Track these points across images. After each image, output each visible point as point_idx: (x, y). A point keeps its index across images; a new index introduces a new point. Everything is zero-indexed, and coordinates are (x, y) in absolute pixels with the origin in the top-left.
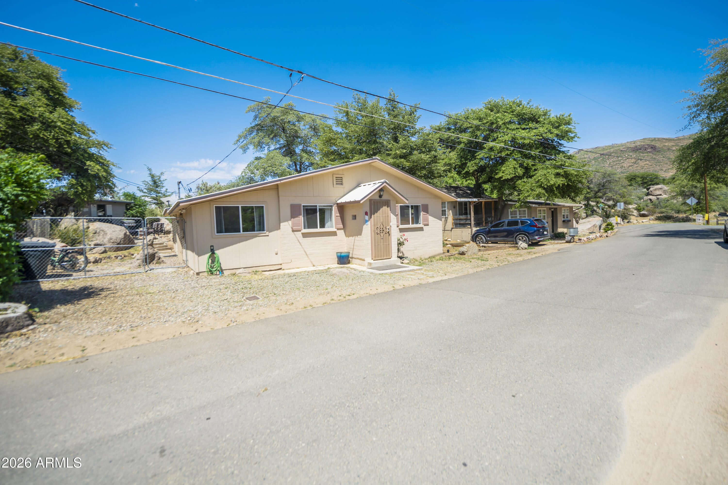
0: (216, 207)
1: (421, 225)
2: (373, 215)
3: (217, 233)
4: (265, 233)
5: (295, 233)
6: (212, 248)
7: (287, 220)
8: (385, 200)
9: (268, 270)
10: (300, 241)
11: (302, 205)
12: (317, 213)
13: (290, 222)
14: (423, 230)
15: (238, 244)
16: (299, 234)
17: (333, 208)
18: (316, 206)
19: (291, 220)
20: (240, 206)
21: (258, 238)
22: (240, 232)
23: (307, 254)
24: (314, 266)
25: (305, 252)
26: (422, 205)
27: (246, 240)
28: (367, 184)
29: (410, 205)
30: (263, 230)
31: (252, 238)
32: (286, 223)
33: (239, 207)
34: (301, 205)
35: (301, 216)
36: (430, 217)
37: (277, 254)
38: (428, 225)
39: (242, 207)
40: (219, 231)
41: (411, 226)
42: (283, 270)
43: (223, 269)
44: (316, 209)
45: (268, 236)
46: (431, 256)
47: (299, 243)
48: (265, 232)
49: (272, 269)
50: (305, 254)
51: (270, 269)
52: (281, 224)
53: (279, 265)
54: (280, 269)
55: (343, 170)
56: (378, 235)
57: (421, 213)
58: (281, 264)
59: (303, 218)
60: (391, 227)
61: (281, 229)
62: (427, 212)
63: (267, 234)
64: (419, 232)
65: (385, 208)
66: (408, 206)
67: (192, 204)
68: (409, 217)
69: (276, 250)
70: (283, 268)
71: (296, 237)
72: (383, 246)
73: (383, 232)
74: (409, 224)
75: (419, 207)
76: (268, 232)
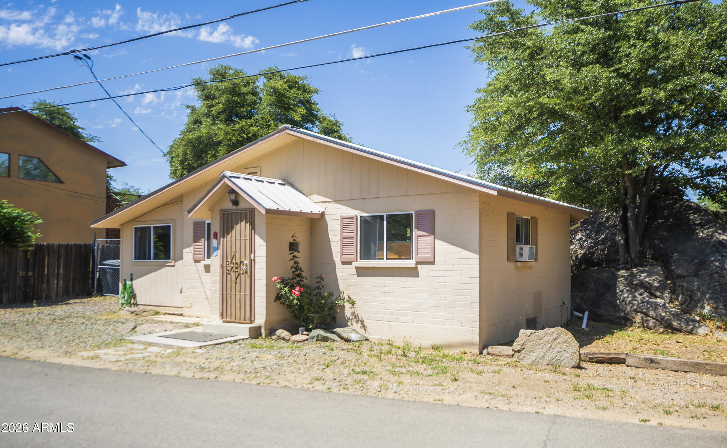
0: (136, 228)
1: (411, 263)
2: (222, 238)
3: (135, 259)
4: (171, 262)
5: (197, 264)
7: (189, 246)
8: (245, 209)
9: (172, 312)
11: (207, 222)
13: (192, 248)
14: (418, 275)
15: (150, 275)
16: (201, 266)
19: (192, 245)
20: (152, 226)
21: (165, 268)
22: (150, 259)
25: (206, 294)
26: (416, 212)
27: (156, 270)
28: (265, 179)
29: (385, 214)
30: (170, 258)
31: (161, 268)
32: (188, 249)
34: (205, 222)
35: (203, 240)
36: (438, 242)
37: (181, 292)
38: (432, 263)
40: (136, 257)
41: (385, 263)
42: (184, 316)
43: (138, 302)
45: (174, 266)
47: (199, 280)
48: (170, 261)
49: (176, 313)
50: (206, 297)
52: (184, 251)
53: (180, 309)
54: (181, 315)
55: (259, 159)
56: (229, 276)
57: (416, 233)
58: (182, 308)
59: (206, 242)
60: (253, 262)
61: (184, 258)
62: (431, 230)
63: (172, 264)
64: (405, 278)
65: (243, 223)
66: (381, 218)
67: (121, 225)
68: (383, 243)
69: (180, 287)
70: (184, 314)
71: (197, 270)
72: (238, 297)
73: (237, 271)
74: (383, 259)
75: (409, 216)
76: (173, 261)
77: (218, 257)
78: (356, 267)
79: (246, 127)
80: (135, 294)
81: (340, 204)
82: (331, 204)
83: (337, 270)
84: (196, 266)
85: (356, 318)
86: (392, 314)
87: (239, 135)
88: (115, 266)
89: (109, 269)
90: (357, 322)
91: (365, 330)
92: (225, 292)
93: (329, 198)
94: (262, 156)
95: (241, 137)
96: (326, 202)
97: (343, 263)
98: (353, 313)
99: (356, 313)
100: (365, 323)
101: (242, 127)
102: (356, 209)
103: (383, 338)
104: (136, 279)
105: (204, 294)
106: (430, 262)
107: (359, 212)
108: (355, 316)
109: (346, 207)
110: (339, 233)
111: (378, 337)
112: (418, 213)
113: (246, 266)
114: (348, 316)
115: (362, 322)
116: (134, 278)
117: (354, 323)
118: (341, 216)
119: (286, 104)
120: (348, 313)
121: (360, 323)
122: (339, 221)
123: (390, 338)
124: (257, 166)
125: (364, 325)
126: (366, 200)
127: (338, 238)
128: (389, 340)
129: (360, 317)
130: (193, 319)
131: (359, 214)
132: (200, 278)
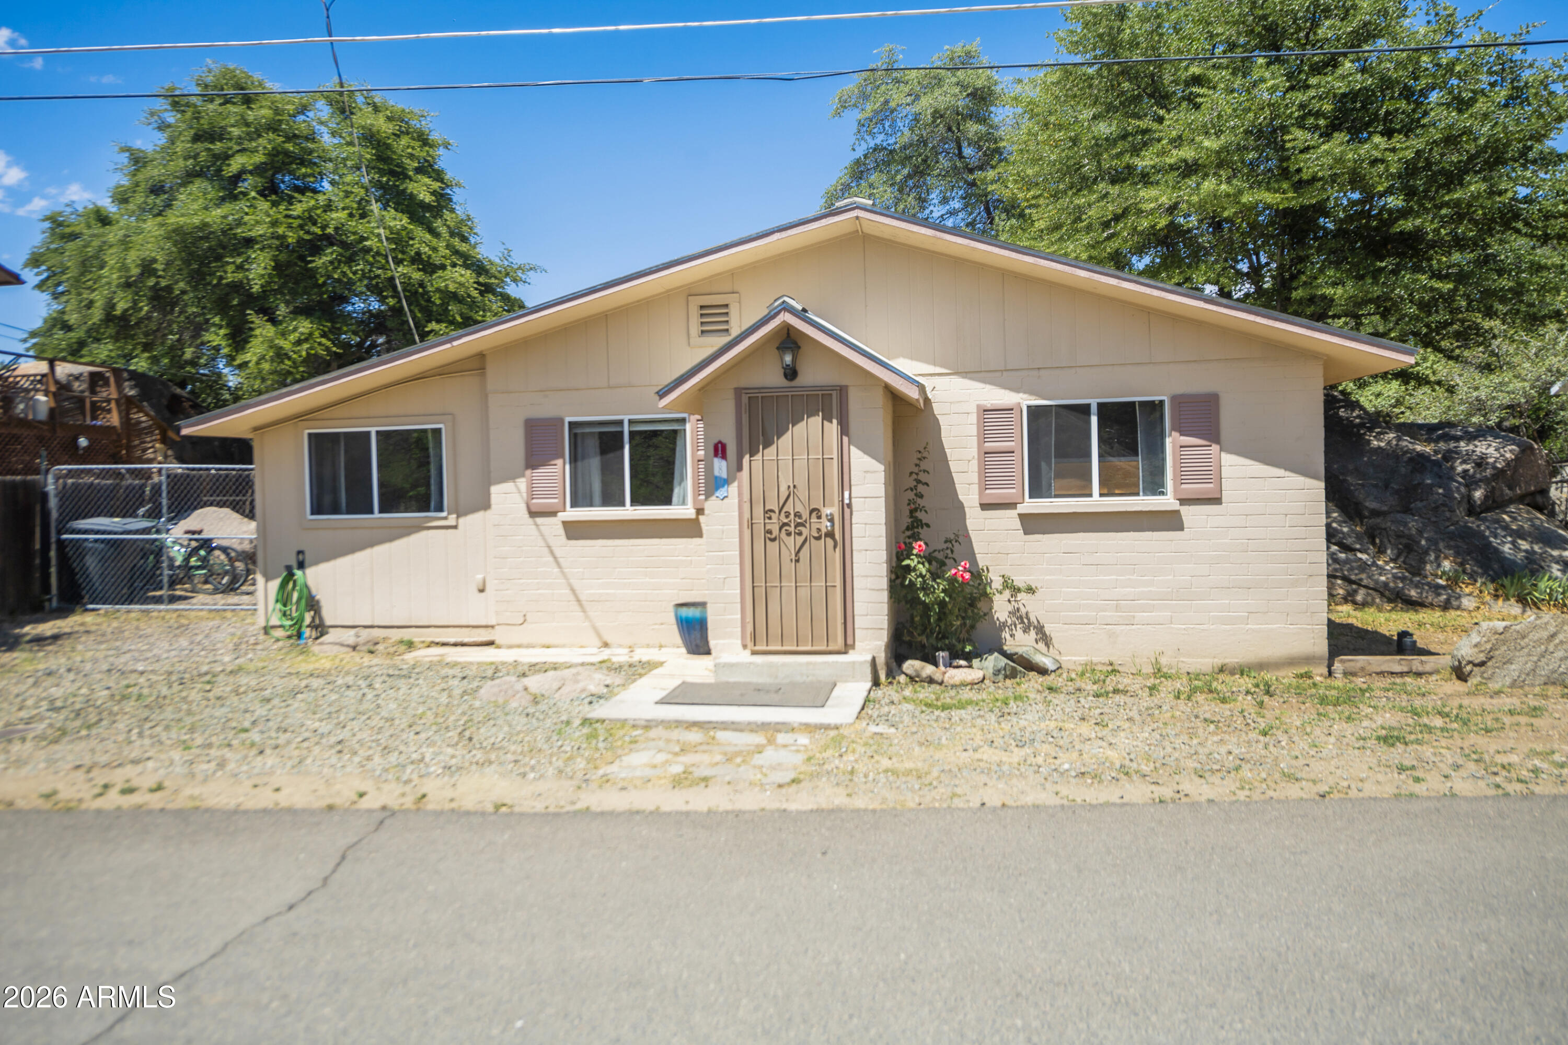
0: (310, 435)
1: (1166, 501)
2: (746, 458)
3: (312, 513)
4: (445, 518)
5: (540, 520)
6: (301, 557)
7: (511, 477)
8: (813, 389)
9: (452, 640)
10: (555, 549)
11: (568, 419)
12: (622, 447)
13: (522, 483)
14: (1180, 528)
15: (367, 552)
16: (553, 527)
17: (688, 427)
18: (621, 423)
19: (523, 476)
20: (373, 430)
21: (424, 533)
22: (372, 512)
23: (578, 601)
24: (606, 645)
25: (573, 590)
26: (1174, 398)
27: (391, 539)
29: (1093, 403)
30: (440, 509)
31: (408, 534)
32: (508, 486)
33: (368, 433)
34: (561, 421)
35: (559, 462)
36: (1229, 459)
37: (482, 591)
38: (1216, 501)
39: (378, 432)
40: (318, 508)
41: (1095, 504)
42: (499, 647)
43: (328, 622)
44: (621, 433)
45: (455, 527)
46: (1232, 659)
47: (551, 559)
48: (444, 514)
49: (466, 640)
50: (572, 598)
51: (459, 640)
52: (494, 489)
53: (490, 630)
54: (491, 643)
55: (733, 274)
56: (773, 547)
57: (1172, 441)
58: (493, 627)
59: (567, 467)
60: (847, 511)
61: (493, 506)
62: (1212, 434)
63: (452, 520)
64: (1150, 533)
65: (816, 420)
66: (1084, 410)
67: (256, 429)
68: (1090, 462)
69: (480, 577)
70: (497, 642)
71: (542, 535)
72: (804, 593)
73: (800, 534)
74: (1090, 495)
75: (1155, 408)
76: (454, 516)
77: (733, 500)
78: (1021, 516)
79: (319, 212)
80: (318, 602)
81: (971, 379)
82: (947, 379)
83: (968, 522)
84: (537, 525)
85: (1023, 622)
86: (1117, 608)
87: (301, 227)
88: (110, 533)
89: (96, 541)
90: (1026, 630)
91: (1047, 645)
92: (760, 583)
93: (942, 366)
94: (742, 267)
95: (308, 232)
96: (931, 375)
97: (985, 506)
98: (1015, 612)
99: (1023, 610)
100: (1048, 629)
101: (310, 210)
102: (1017, 390)
103: (1095, 660)
104: (316, 562)
105: (568, 591)
106: (1209, 499)
107: (1025, 396)
108: (1021, 618)
109: (988, 387)
110: (974, 441)
111: (1083, 659)
112: (1178, 400)
113: (831, 520)
114: (1002, 620)
115: (1040, 629)
116: (307, 562)
117: (1019, 633)
118: (978, 406)
119: (398, 166)
120: (1001, 609)
121: (1033, 633)
122: (973, 419)
123: (1112, 659)
124: (730, 290)
125: (1044, 634)
126: (1042, 372)
127: (973, 451)
128: (1111, 664)
129: (1033, 619)
130: (531, 651)
131: (1026, 400)
132: (552, 552)
